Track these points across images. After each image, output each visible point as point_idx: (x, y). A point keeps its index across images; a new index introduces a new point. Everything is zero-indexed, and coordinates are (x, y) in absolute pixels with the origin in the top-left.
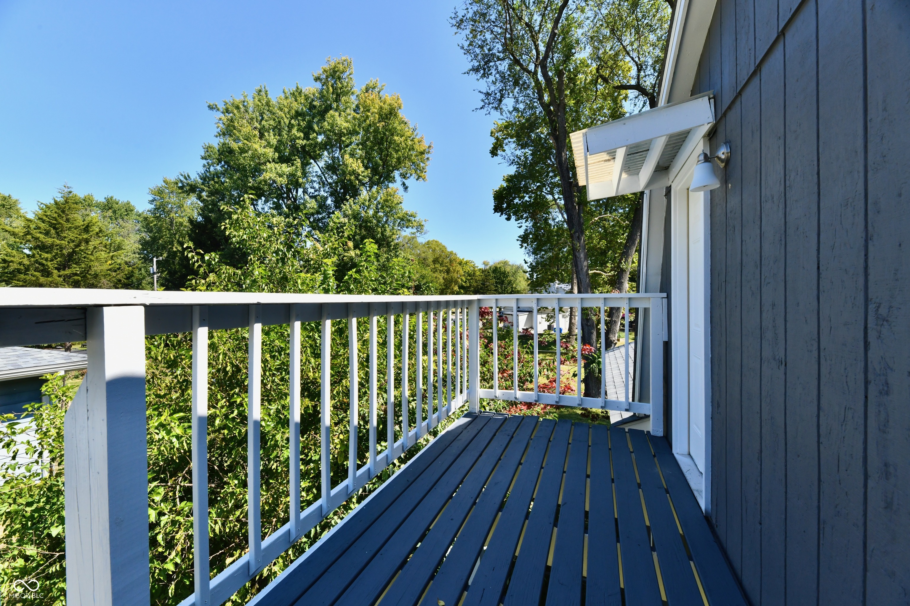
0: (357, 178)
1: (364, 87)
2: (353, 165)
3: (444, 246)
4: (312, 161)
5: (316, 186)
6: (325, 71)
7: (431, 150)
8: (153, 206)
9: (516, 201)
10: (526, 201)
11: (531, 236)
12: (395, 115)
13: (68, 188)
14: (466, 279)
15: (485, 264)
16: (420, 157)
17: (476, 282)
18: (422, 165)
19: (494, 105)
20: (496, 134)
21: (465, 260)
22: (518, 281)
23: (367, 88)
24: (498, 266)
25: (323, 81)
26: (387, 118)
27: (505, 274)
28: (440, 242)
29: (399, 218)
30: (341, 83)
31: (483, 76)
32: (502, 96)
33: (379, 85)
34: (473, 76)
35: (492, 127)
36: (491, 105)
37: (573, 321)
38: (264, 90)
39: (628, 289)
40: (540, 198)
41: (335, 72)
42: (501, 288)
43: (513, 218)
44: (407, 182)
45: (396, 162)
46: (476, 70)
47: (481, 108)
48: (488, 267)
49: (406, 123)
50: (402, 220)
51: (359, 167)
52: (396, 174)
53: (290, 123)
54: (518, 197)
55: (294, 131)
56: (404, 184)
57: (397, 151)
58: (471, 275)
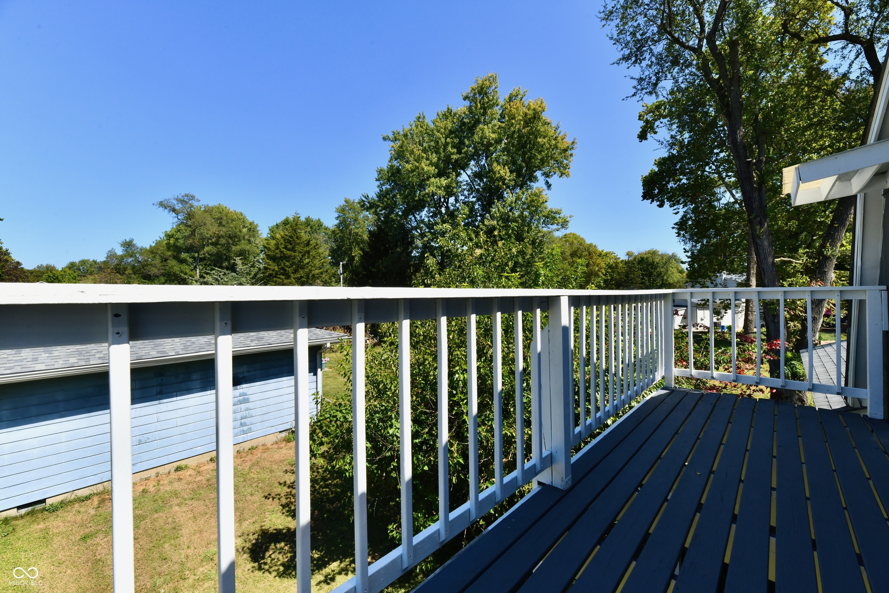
0: (504, 184)
1: (507, 97)
2: (501, 172)
3: (582, 239)
4: (462, 172)
5: (466, 193)
6: (473, 89)
7: (575, 146)
8: (338, 221)
9: (671, 185)
10: (684, 183)
11: (690, 223)
12: (539, 118)
13: (298, 214)
14: (607, 272)
15: (629, 254)
16: (563, 154)
17: (619, 275)
18: (565, 162)
19: (648, 90)
20: (646, 117)
21: (605, 252)
22: (669, 272)
23: (510, 97)
24: (645, 256)
25: (471, 98)
26: (531, 123)
27: (653, 265)
28: (578, 234)
29: (544, 216)
30: (488, 97)
31: (635, 62)
32: (658, 79)
33: (522, 92)
34: (624, 65)
35: (641, 110)
36: (644, 91)
37: (750, 317)
38: (422, 116)
39: (834, 279)
40: (701, 179)
41: (482, 89)
42: (649, 281)
43: (667, 204)
44: (550, 180)
45: (539, 163)
46: (626, 58)
47: (633, 95)
48: (631, 258)
49: (549, 124)
50: (547, 217)
51: (506, 173)
52: (538, 174)
53: (446, 142)
54: (673, 180)
55: (449, 148)
56: (547, 182)
57: (540, 152)
58: (612, 268)
